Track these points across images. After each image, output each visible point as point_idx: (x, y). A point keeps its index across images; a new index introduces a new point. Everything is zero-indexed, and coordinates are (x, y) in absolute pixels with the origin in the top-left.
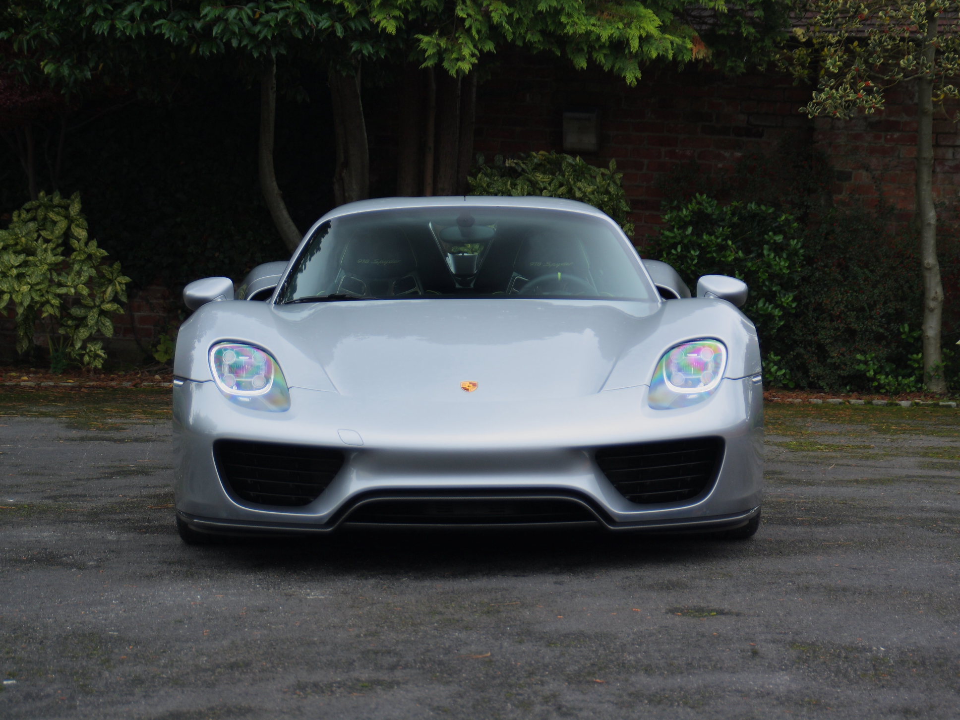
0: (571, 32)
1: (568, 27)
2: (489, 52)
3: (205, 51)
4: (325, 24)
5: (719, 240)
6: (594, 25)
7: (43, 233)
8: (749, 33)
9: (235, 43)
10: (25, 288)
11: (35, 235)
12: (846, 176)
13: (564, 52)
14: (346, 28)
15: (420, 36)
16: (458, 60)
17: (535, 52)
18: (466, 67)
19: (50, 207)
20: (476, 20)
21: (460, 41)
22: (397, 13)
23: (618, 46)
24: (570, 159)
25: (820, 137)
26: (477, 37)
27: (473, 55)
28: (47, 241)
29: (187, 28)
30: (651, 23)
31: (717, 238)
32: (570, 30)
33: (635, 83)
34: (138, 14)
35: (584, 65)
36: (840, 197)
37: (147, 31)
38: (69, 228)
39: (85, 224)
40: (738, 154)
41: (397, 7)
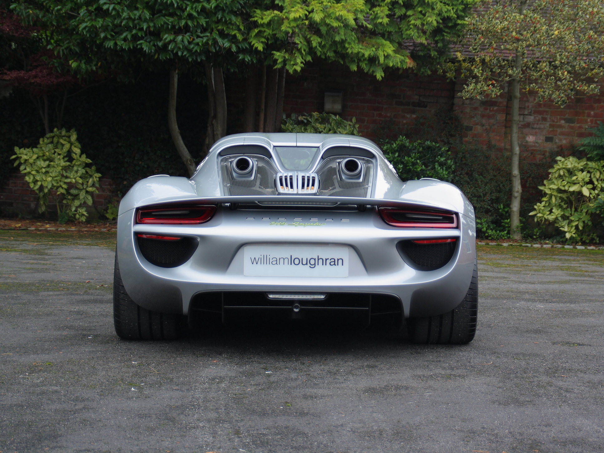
0: (350, 52)
1: (349, 49)
2: (309, 61)
3: (162, 57)
4: (227, 45)
5: (413, 160)
6: (361, 49)
7: (56, 150)
8: (434, 55)
9: (180, 54)
10: (49, 179)
11: (53, 151)
12: (470, 128)
13: (345, 62)
14: (238, 47)
15: (275, 52)
16: (294, 65)
17: (330, 62)
18: (298, 69)
19: (61, 137)
20: (304, 45)
21: (296, 55)
22: (263, 40)
23: (373, 60)
24: (333, 117)
25: (457, 108)
26: (304, 53)
27: (302, 63)
28: (59, 154)
29: (154, 45)
30: (389, 48)
31: (412, 158)
32: (349, 51)
33: (381, 79)
34: (129, 37)
35: (356, 69)
36: (467, 139)
37: (133, 46)
38: (71, 148)
39: (79, 146)
40: (414, 116)
41: (263, 37)
